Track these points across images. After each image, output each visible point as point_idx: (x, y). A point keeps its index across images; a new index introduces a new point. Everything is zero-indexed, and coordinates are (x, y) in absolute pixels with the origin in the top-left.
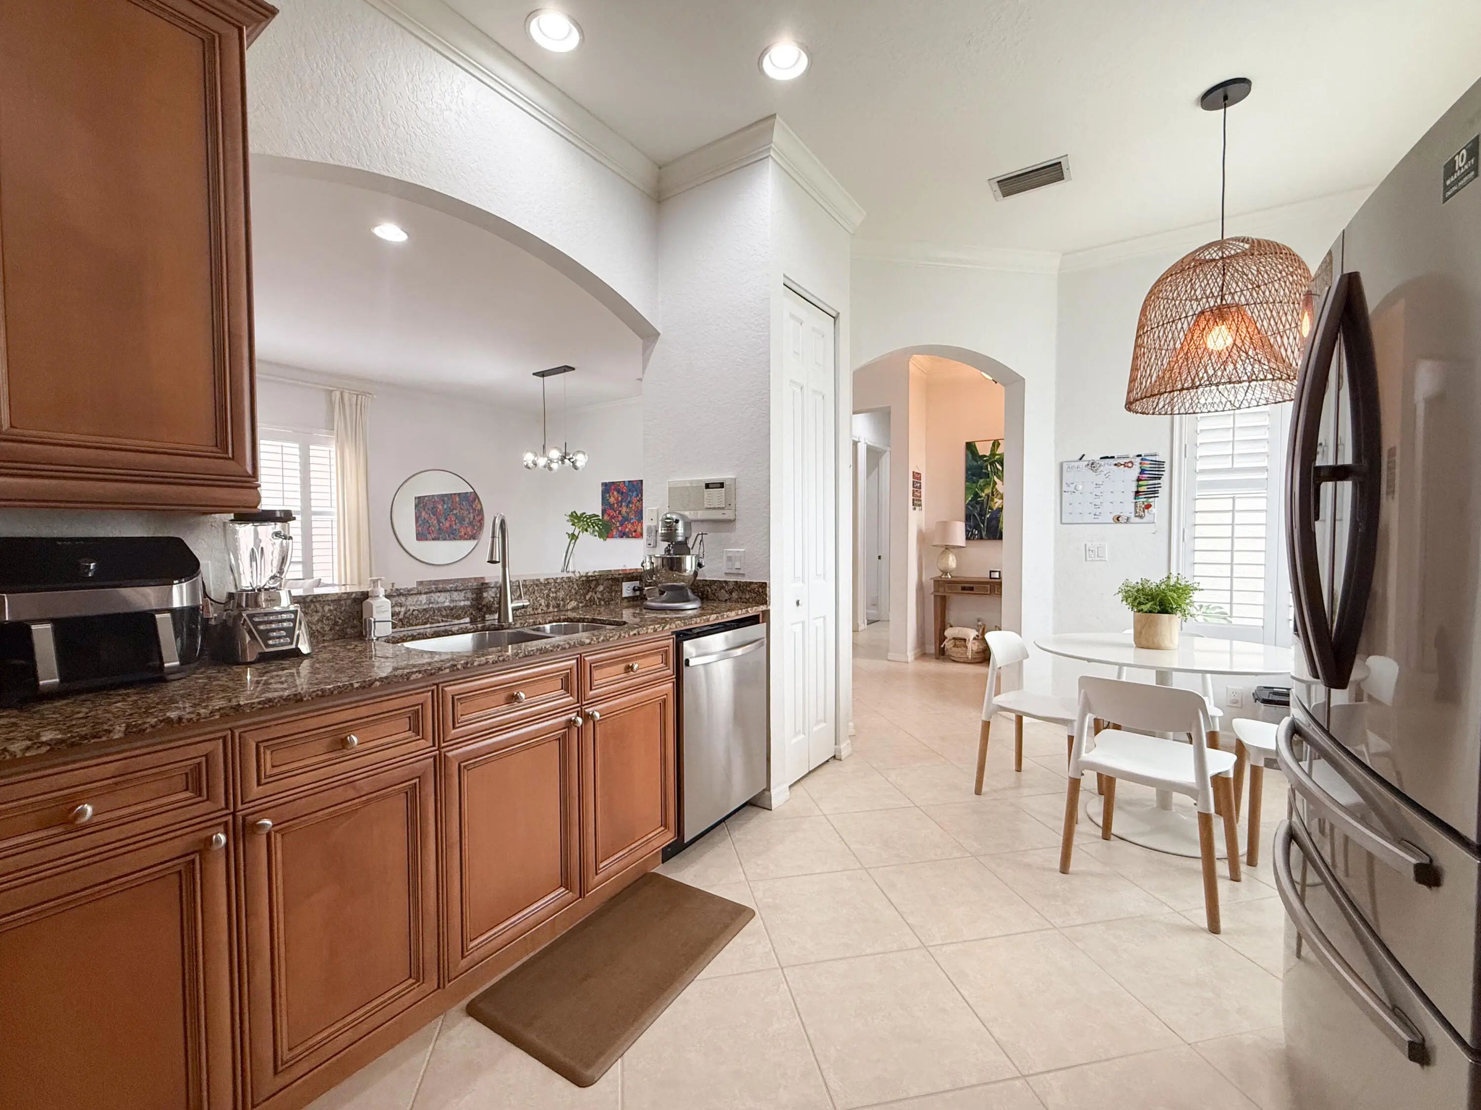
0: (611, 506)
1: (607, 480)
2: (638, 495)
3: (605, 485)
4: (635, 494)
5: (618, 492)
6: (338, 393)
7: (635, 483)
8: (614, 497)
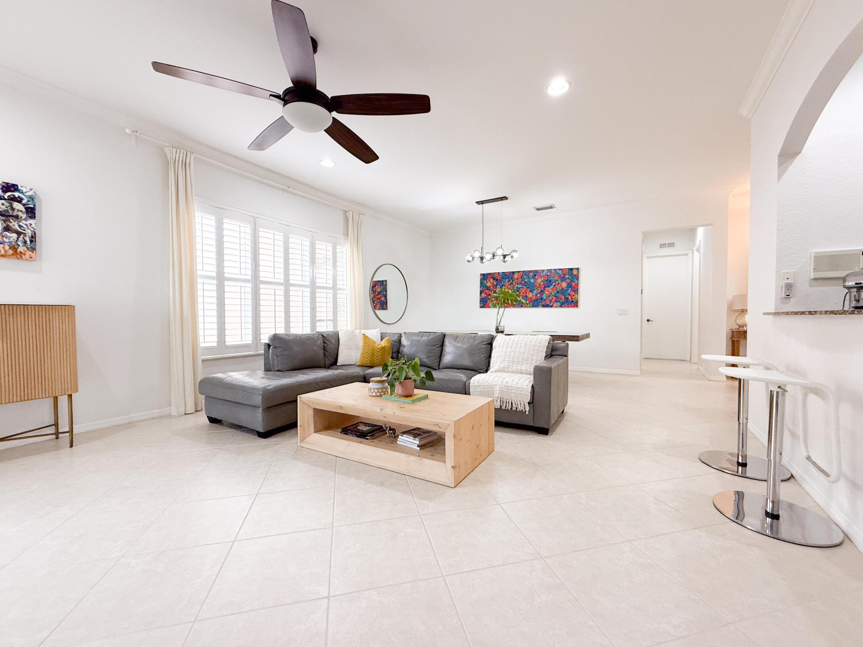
0: (488, 288)
1: (485, 272)
2: (510, 281)
3: (483, 275)
4: (507, 280)
5: (494, 279)
6: (351, 213)
7: (507, 274)
8: (491, 282)
